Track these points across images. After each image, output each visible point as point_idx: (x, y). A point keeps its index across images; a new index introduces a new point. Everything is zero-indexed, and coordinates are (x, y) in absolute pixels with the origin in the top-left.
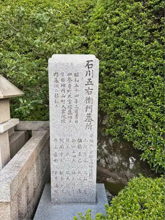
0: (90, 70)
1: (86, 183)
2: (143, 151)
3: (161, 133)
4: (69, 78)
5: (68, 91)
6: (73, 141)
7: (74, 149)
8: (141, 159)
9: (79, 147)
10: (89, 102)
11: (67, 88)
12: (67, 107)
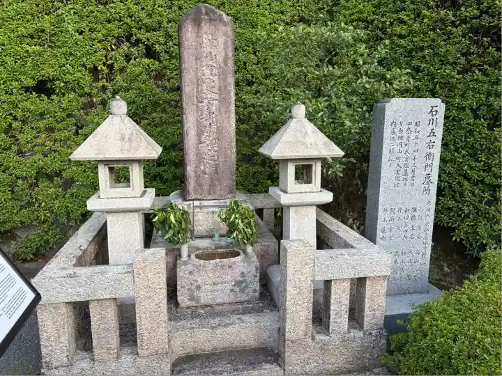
0: (434, 117)
1: (418, 266)
2: (454, 229)
3: (486, 199)
4: (409, 128)
5: (406, 145)
6: (407, 210)
7: (407, 221)
8: (454, 239)
9: (413, 218)
10: (429, 159)
11: (405, 141)
12: (402, 166)
